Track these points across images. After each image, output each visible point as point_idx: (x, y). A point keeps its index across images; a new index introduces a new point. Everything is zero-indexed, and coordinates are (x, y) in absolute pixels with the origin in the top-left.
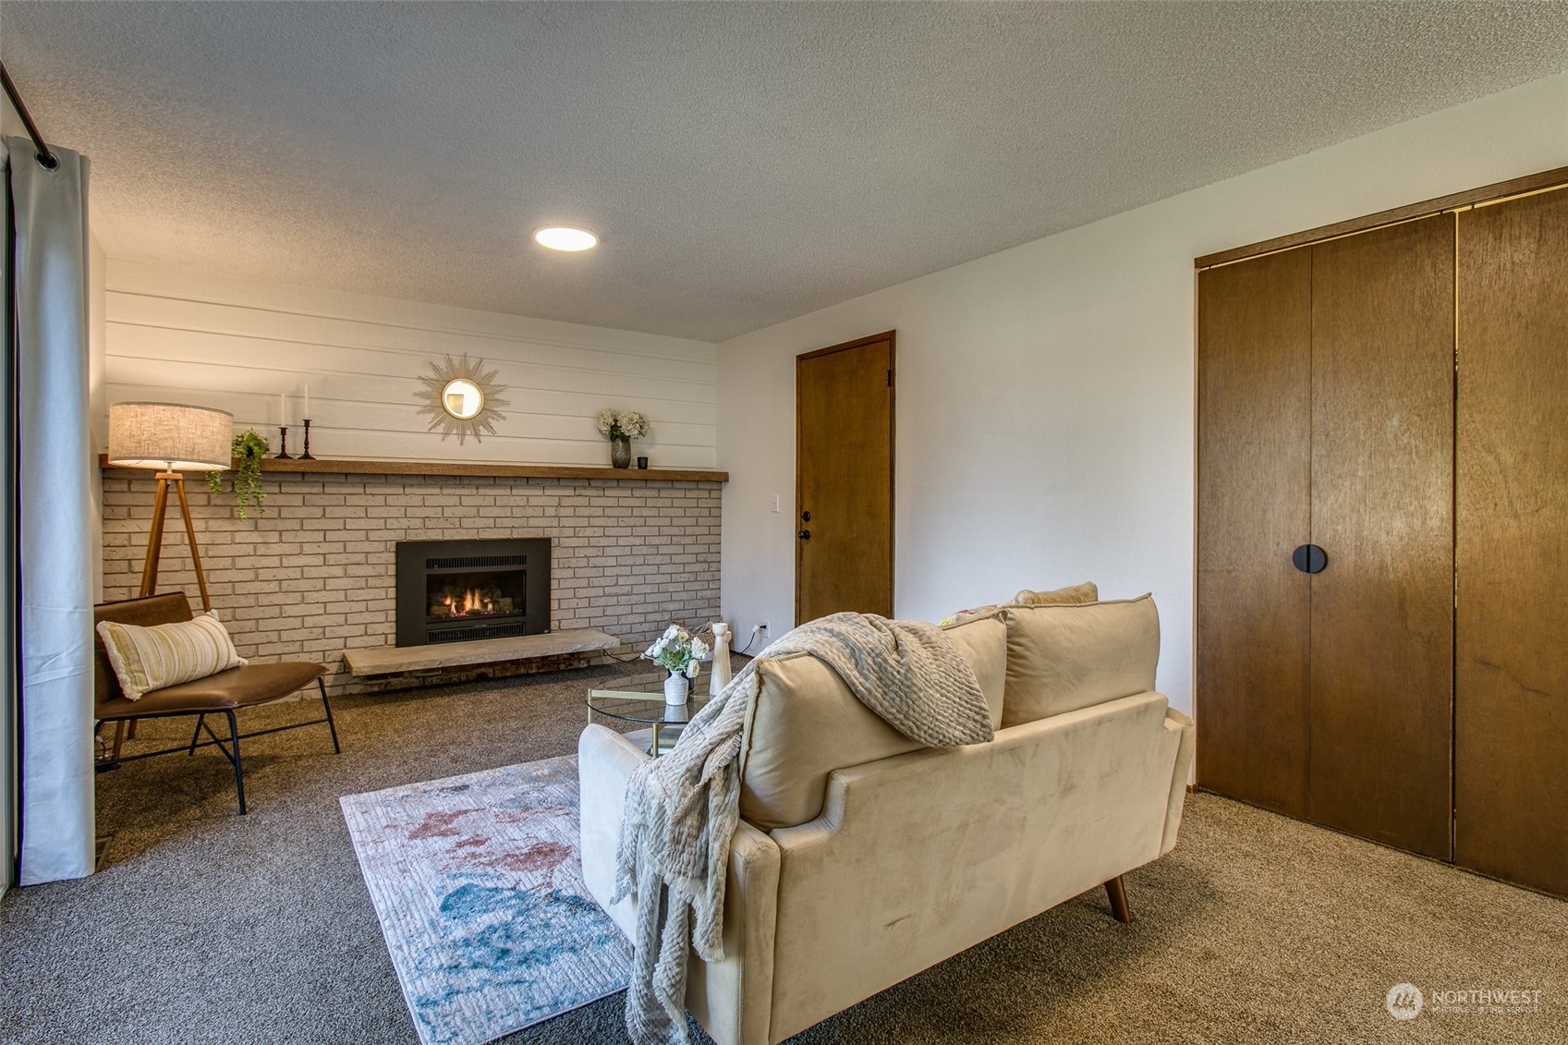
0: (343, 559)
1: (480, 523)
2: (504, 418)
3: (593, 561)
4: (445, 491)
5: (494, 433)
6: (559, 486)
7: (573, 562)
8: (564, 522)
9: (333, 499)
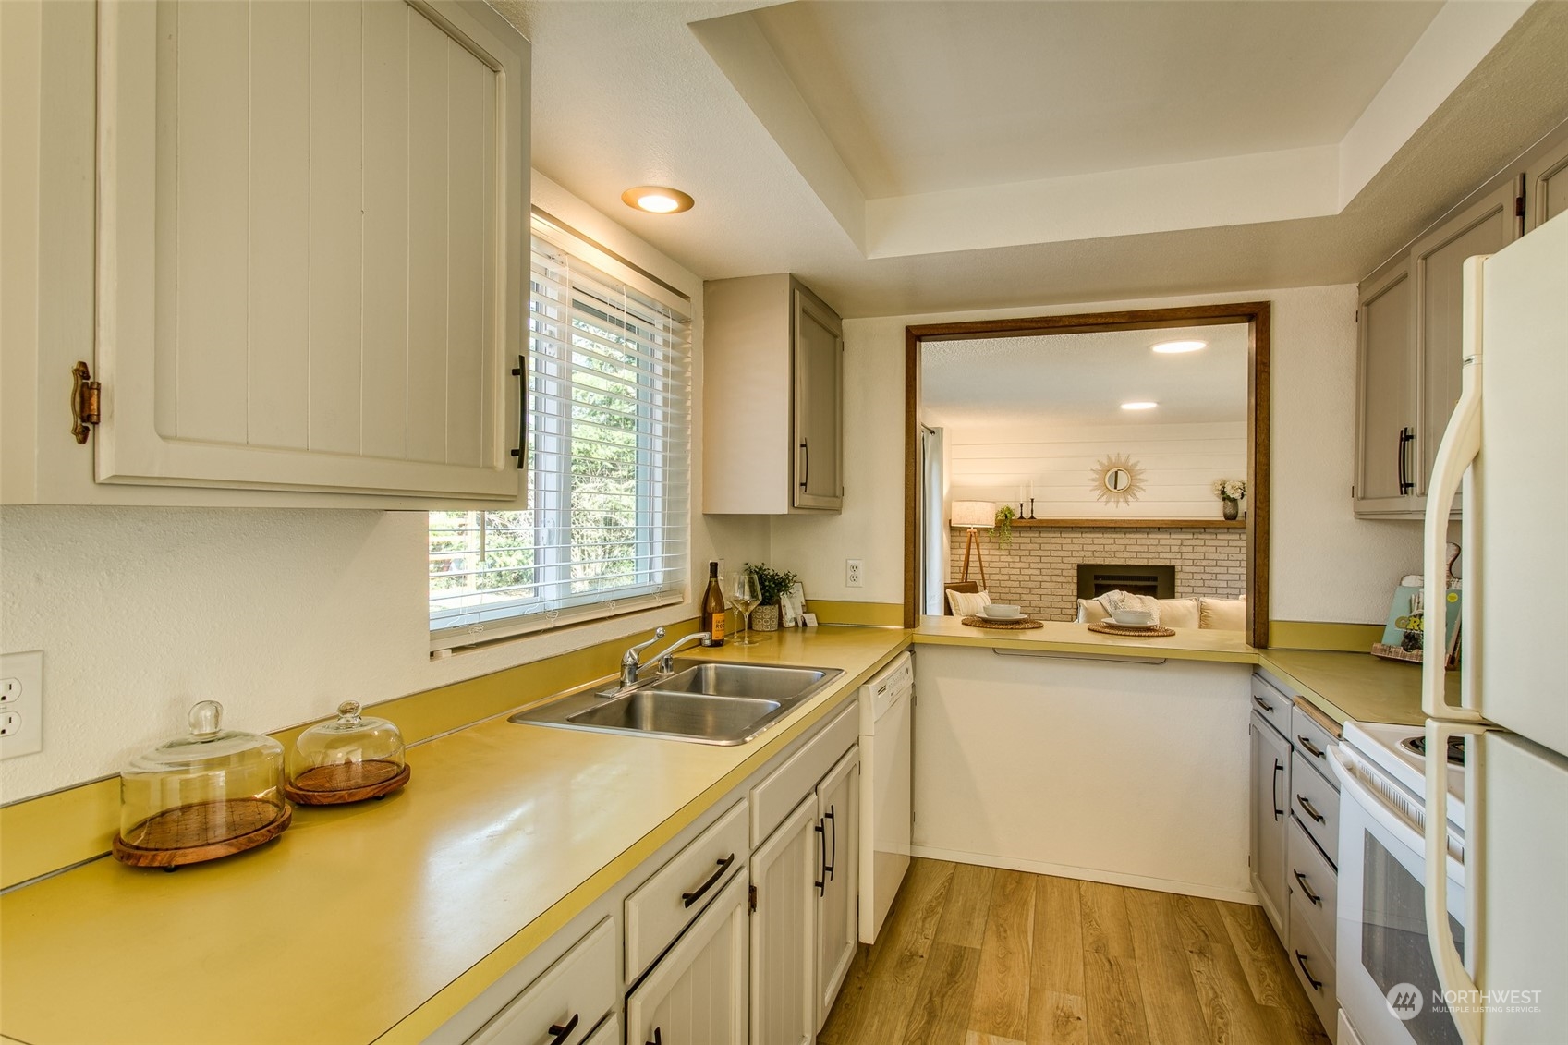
0: (1049, 572)
1: (1127, 555)
2: (1144, 490)
3: (1207, 583)
4: (1105, 535)
5: (1137, 499)
6: (1181, 532)
7: (1192, 583)
8: (1185, 556)
9: (1045, 540)
